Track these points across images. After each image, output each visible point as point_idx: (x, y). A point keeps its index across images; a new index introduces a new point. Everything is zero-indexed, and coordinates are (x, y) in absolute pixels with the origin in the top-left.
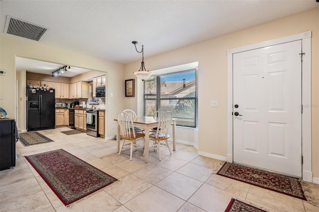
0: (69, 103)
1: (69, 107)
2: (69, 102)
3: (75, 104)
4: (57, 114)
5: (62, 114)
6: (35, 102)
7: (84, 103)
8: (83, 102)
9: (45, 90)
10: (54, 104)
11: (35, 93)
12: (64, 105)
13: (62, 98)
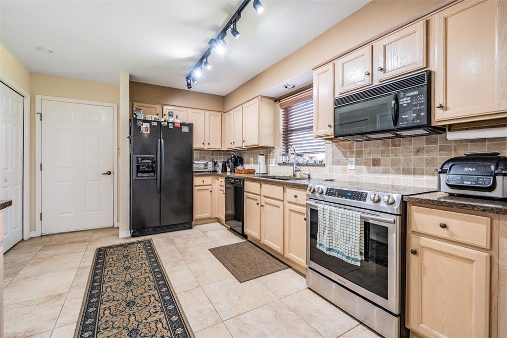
0: (218, 161)
1: (219, 170)
2: (221, 158)
3: (236, 164)
4: (198, 190)
5: (208, 189)
6: (149, 159)
7: (261, 159)
8: (260, 157)
9: (171, 126)
10: (191, 163)
11: (149, 132)
12: (210, 167)
13: (206, 147)
